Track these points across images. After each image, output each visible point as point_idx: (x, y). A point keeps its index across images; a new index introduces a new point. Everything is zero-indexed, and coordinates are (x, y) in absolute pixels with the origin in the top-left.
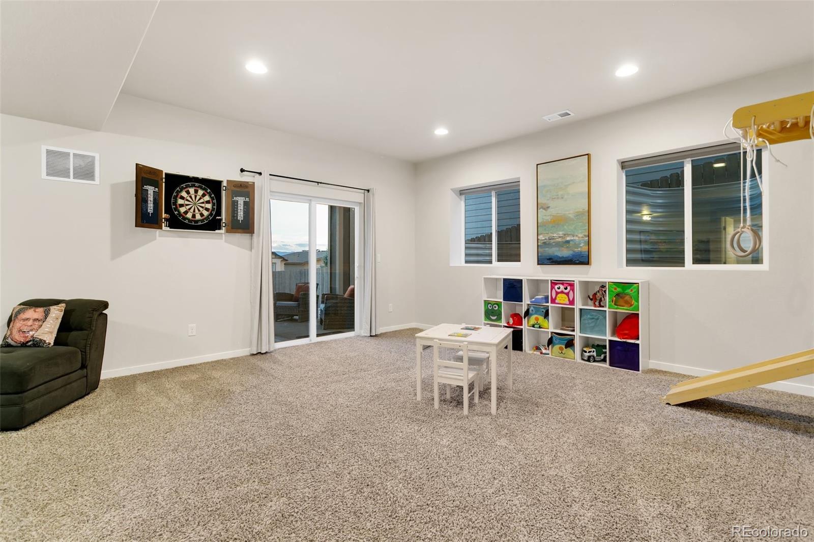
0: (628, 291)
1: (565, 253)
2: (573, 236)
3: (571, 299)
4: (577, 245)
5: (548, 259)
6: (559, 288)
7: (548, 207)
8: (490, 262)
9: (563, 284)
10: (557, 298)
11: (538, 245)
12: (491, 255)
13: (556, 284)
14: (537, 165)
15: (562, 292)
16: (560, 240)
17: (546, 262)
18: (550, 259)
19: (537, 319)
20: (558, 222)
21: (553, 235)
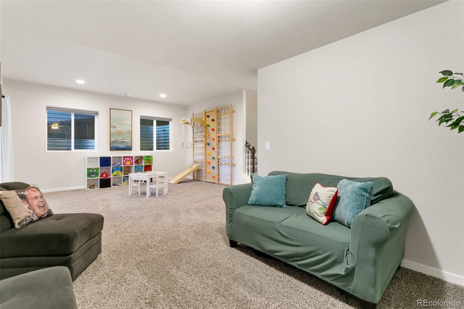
0: (149, 158)
1: (123, 146)
2: (126, 140)
3: (132, 163)
4: (127, 143)
5: (115, 148)
6: (127, 159)
7: (116, 127)
8: (70, 150)
9: (128, 158)
10: (126, 163)
11: (110, 143)
12: (70, 146)
13: (125, 158)
14: (110, 109)
15: (128, 161)
16: (121, 141)
17: (114, 149)
18: (116, 148)
19: (117, 172)
20: (119, 133)
21: (117, 139)
